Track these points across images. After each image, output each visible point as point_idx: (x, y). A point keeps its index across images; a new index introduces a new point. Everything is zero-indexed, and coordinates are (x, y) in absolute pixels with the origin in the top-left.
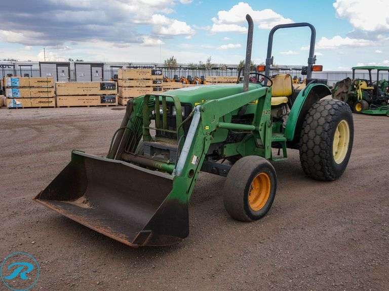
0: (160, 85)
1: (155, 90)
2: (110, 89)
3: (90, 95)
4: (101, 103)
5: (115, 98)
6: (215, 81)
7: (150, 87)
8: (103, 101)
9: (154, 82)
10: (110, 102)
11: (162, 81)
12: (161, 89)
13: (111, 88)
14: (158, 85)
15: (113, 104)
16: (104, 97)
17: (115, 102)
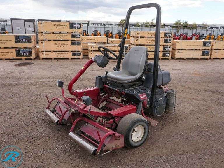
0: (79, 39)
1: (73, 44)
2: (25, 43)
3: (5, 48)
4: (17, 56)
5: (30, 52)
6: (137, 36)
7: (68, 40)
8: (18, 54)
9: (73, 36)
10: (26, 56)
11: (81, 35)
12: (80, 43)
13: (27, 41)
14: (77, 39)
15: (29, 58)
16: (19, 51)
17: (31, 55)
